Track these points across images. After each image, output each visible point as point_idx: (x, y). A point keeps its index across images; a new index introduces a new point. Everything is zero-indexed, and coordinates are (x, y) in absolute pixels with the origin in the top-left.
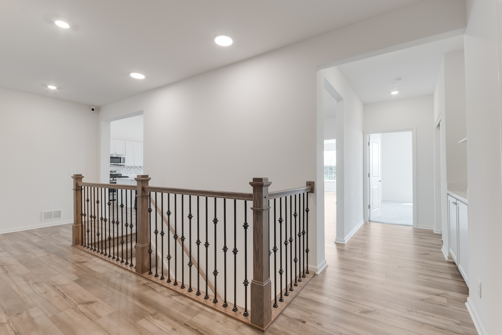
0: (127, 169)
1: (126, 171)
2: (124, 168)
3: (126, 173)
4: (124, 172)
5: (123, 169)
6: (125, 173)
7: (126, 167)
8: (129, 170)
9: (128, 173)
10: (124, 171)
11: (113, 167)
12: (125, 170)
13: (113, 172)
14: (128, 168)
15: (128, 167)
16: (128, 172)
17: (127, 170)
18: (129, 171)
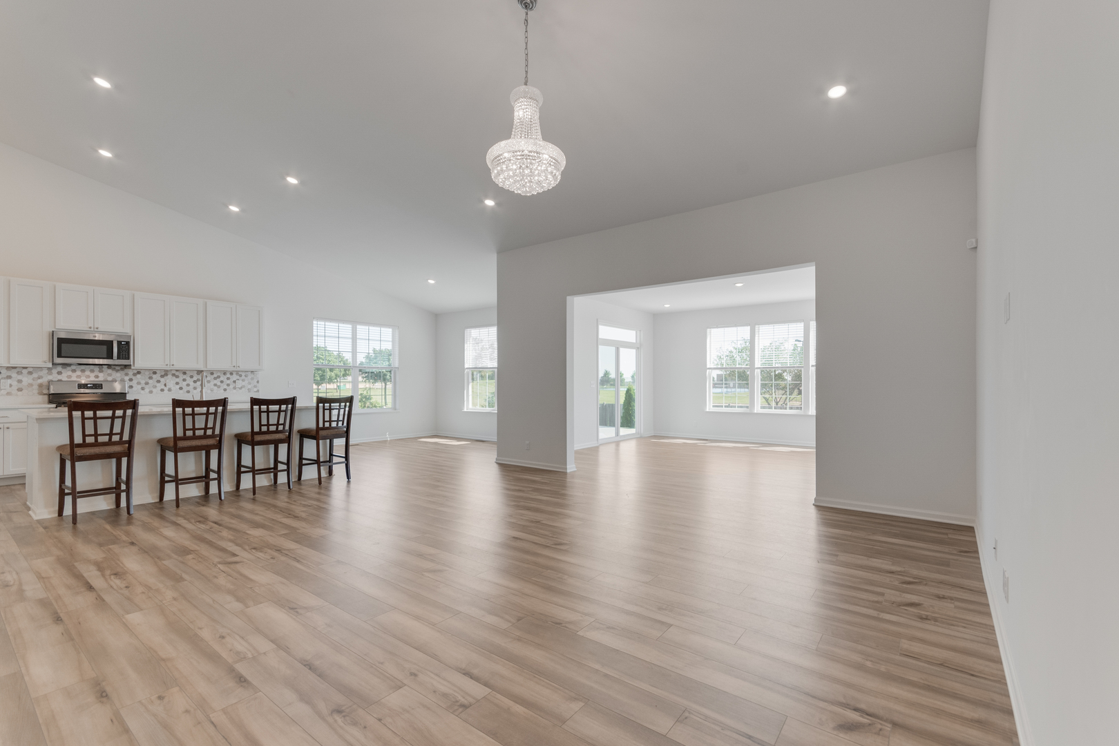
0: (151, 378)
2: (138, 376)
3: (147, 390)
4: (140, 387)
5: (134, 378)
7: (147, 373)
8: (158, 381)
9: (154, 390)
10: (139, 383)
11: (92, 371)
14: (154, 376)
15: (155, 373)
16: (155, 387)
17: (150, 381)
18: (158, 385)
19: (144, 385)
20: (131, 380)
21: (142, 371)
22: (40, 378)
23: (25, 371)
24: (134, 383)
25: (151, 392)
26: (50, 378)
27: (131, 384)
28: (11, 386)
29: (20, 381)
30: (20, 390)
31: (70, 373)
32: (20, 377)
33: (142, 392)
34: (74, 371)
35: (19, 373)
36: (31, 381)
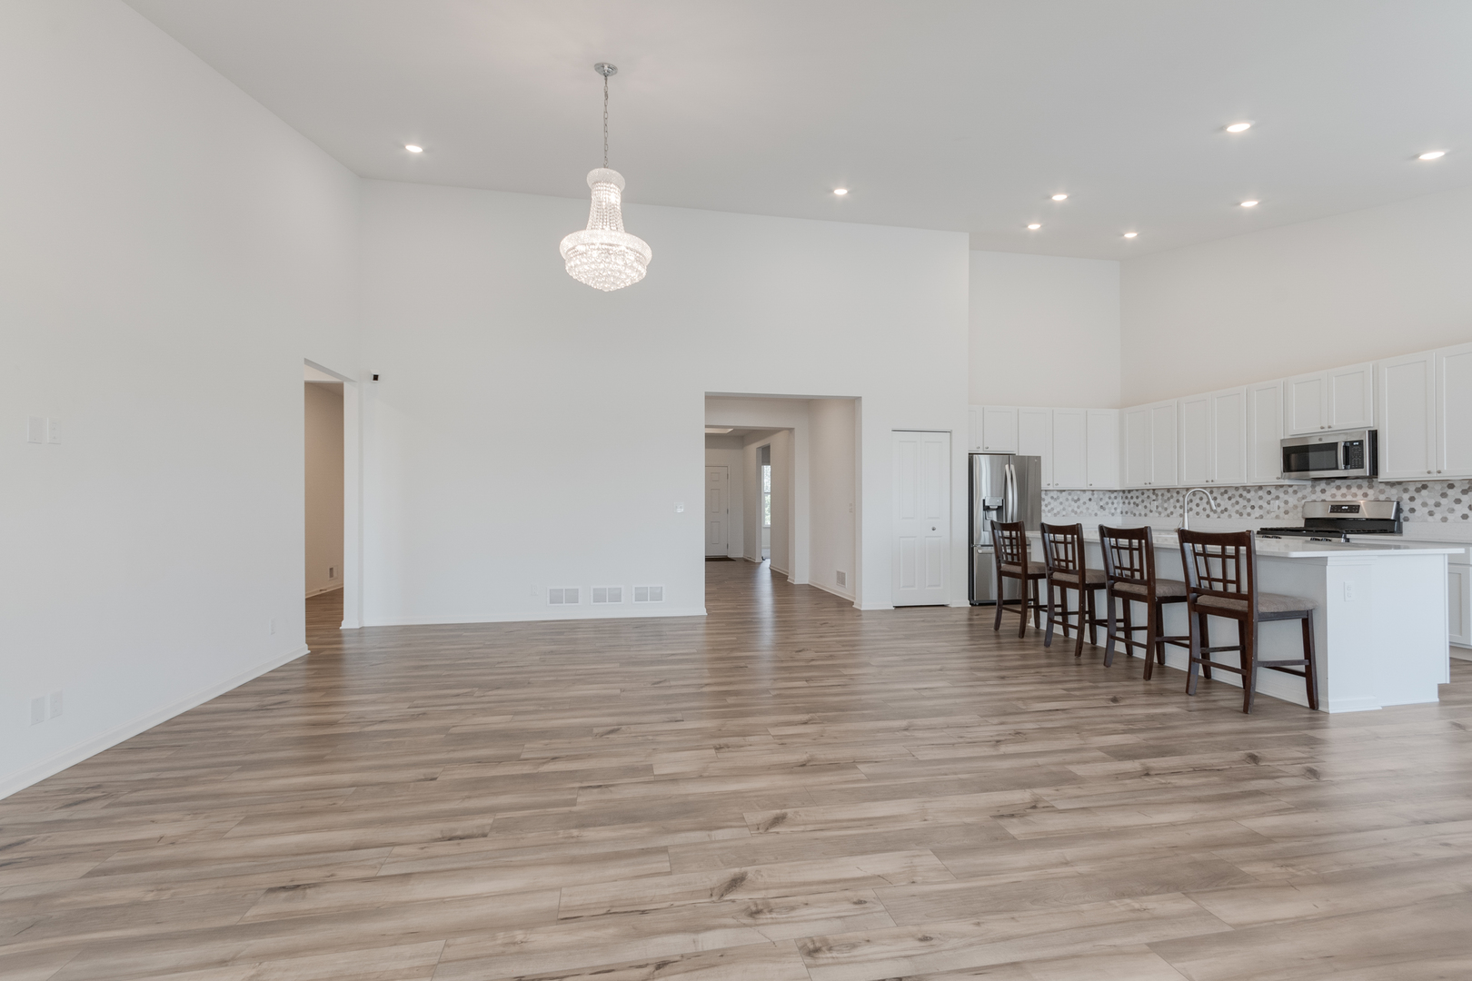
0: (1444, 495)
1: (1437, 505)
2: (1424, 492)
3: (1438, 516)
4: (1426, 510)
5: (1416, 495)
6: (1431, 514)
7: (1438, 487)
8: (1458, 501)
9: (1450, 517)
10: (1425, 504)
11: (1360, 487)
12: (1431, 502)
13: (1346, 511)
14: (1450, 492)
15: (1451, 486)
16: (1452, 510)
17: (1443, 501)
18: (1457, 507)
19: (1433, 508)
20: (1412, 499)
21: (1429, 484)
22: (1304, 498)
23: (1290, 490)
24: (1417, 504)
25: (1444, 520)
26: (1314, 497)
27: (1413, 505)
28: (1279, 507)
29: (1286, 502)
30: (1286, 512)
31: (1334, 491)
32: (1286, 497)
33: (1430, 518)
34: (1338, 488)
35: (1286, 492)
36: (1296, 502)
